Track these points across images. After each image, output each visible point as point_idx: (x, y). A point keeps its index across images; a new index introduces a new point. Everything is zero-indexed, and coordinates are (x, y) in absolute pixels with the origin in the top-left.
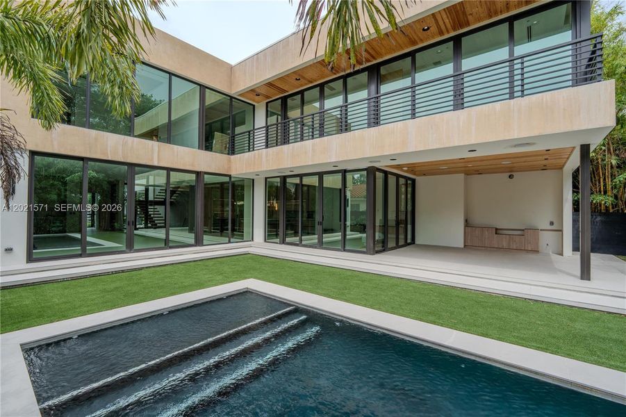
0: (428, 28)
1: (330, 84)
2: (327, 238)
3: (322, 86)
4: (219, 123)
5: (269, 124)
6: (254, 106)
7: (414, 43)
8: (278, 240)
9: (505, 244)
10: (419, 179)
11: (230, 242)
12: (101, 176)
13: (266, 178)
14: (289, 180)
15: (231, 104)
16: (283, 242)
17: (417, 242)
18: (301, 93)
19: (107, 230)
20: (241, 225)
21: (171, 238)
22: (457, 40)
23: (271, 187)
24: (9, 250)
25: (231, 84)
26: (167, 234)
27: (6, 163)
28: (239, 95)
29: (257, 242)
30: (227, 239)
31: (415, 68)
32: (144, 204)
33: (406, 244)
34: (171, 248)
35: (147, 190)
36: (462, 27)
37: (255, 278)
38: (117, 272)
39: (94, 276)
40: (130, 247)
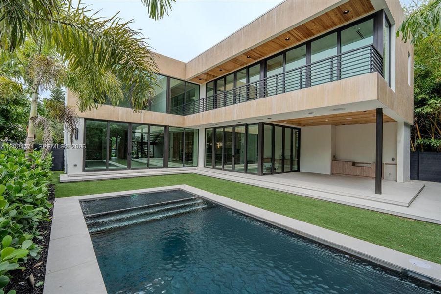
0: (289, 39)
1: (241, 71)
2: (238, 167)
3: (235, 73)
4: (182, 96)
5: (207, 96)
6: (199, 85)
7: (284, 47)
8: (211, 167)
9: (358, 173)
10: (302, 128)
11: (184, 166)
12: (120, 128)
13: (206, 129)
14: (217, 130)
15: (185, 85)
16: (214, 167)
17: (301, 170)
18: (225, 77)
19: (123, 159)
20: (192, 156)
21: (150, 163)
22: (308, 44)
23: (208, 134)
24: (75, 165)
25: (185, 74)
26: (148, 161)
27: (72, 127)
28: (190, 80)
29: (200, 168)
30: (182, 164)
31: (285, 61)
32: (141, 144)
33: (292, 171)
34: (150, 168)
35: (142, 135)
36: (310, 36)
37: (187, 184)
38: (121, 178)
39: (110, 179)
40: (129, 167)
